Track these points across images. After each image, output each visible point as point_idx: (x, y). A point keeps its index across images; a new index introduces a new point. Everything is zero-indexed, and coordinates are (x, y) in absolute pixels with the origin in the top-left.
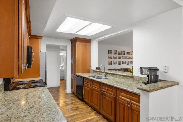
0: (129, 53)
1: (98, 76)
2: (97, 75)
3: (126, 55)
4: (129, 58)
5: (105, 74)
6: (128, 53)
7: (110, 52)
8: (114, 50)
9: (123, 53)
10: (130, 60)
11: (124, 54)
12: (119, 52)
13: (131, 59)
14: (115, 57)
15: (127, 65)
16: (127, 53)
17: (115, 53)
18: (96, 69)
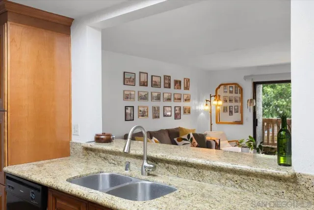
0: (180, 82)
1: (115, 173)
2: (107, 170)
3: (172, 90)
4: (180, 99)
5: (146, 164)
6: (178, 83)
7: (128, 79)
8: (140, 73)
9: (165, 83)
10: (183, 104)
11: (167, 85)
12: (154, 79)
13: (186, 100)
14: (143, 94)
15: (176, 118)
16: (175, 85)
17: (144, 82)
18: (98, 139)
